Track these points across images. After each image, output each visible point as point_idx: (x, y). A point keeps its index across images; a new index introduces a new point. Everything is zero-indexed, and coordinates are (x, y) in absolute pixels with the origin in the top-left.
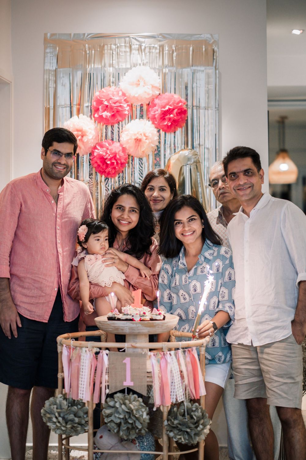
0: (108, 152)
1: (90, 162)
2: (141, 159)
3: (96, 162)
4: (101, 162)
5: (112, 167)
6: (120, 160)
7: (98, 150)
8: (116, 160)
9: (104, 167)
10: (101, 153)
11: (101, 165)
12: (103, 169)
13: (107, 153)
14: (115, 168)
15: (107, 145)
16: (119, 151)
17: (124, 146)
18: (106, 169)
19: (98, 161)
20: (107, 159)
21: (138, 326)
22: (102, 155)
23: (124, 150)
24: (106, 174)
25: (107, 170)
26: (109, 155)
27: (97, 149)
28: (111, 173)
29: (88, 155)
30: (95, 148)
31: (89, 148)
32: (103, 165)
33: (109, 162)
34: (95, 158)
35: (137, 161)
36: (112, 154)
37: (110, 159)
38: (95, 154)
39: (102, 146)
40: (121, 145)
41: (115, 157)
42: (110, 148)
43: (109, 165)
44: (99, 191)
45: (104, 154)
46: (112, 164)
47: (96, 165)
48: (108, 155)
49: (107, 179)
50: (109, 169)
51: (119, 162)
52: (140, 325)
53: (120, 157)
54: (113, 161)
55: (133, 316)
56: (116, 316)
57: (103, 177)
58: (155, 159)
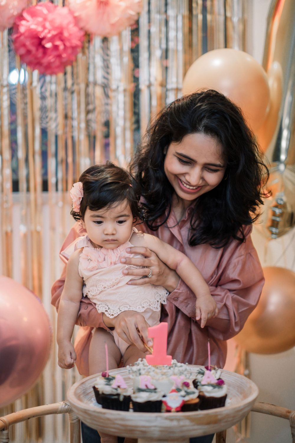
0: (48, 25)
1: (9, 46)
2: (105, 40)
3: (24, 45)
5: (55, 53)
6: (69, 40)
7: (28, 21)
8: (62, 40)
9: (40, 55)
10: (33, 27)
11: (33, 49)
12: (36, 58)
13: (44, 28)
14: (59, 56)
15: (45, 11)
16: (69, 24)
17: (76, 14)
18: (43, 58)
19: (28, 44)
20: (44, 38)
22: (35, 31)
23: (77, 20)
24: (42, 68)
25: (45, 61)
26: (49, 32)
27: (24, 19)
28: (53, 66)
29: (6, 32)
30: (21, 17)
31: (9, 18)
32: (37, 50)
33: (48, 45)
34: (22, 38)
35: (97, 42)
36: (55, 28)
37: (52, 40)
38: (22, 29)
39: (33, 14)
40: (71, 12)
41: (60, 36)
42: (50, 17)
43: (49, 52)
44: (28, 100)
45: (40, 29)
46: (56, 47)
47: (22, 51)
48: (46, 31)
49: (42, 75)
50: (50, 58)
51: (68, 44)
52: (187, 423)
53: (70, 35)
54: (58, 43)
55: (164, 396)
56: (119, 391)
57: (36, 73)
58: (132, 40)
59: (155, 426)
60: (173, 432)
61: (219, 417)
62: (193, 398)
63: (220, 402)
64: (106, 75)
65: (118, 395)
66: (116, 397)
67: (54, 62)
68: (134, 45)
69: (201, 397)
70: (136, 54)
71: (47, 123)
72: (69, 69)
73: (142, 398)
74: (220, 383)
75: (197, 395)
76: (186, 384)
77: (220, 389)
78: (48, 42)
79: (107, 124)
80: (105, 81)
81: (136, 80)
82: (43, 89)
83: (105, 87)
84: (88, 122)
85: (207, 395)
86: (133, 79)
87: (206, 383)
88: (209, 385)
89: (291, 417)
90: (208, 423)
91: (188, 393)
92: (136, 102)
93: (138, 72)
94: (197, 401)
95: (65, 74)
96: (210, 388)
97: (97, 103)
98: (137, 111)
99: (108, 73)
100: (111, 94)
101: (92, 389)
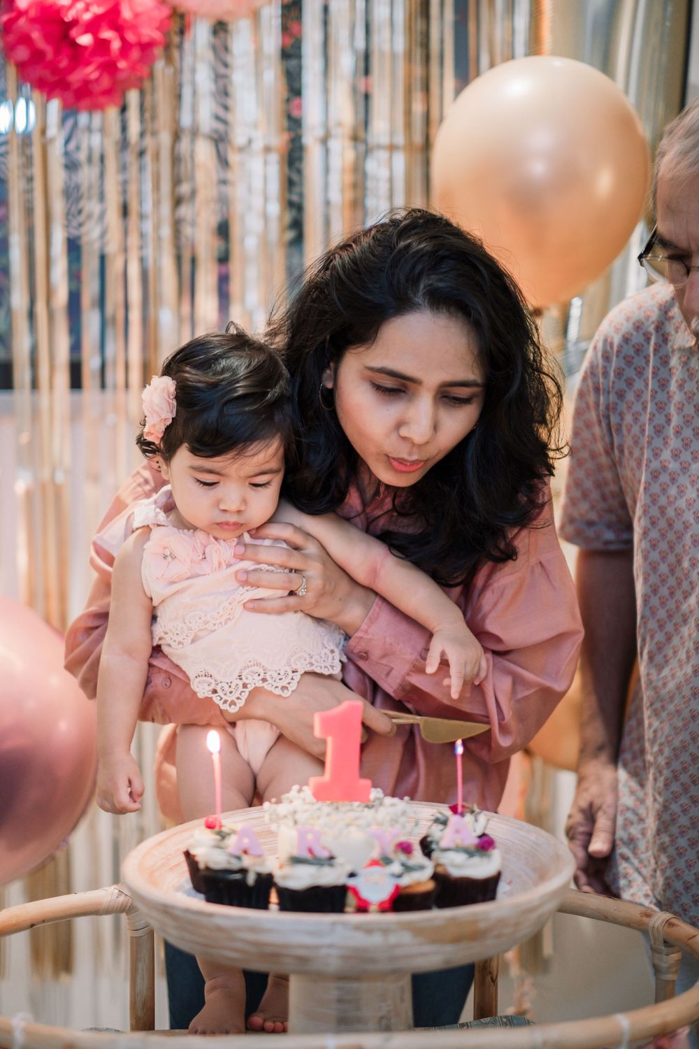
2: (220, 28)
3: (25, 39)
4: (47, 37)
5: (99, 60)
6: (134, 27)
8: (119, 28)
9: (64, 63)
11: (48, 50)
12: (55, 70)
14: (111, 67)
18: (71, 69)
19: (36, 35)
20: (75, 22)
21: (393, 939)
22: (53, 4)
24: (70, 96)
25: (75, 78)
26: (87, 9)
28: (97, 88)
32: (57, 52)
33: (85, 40)
34: (22, 22)
35: (201, 33)
37: (93, 26)
38: (22, 2)
41: (112, 17)
43: (87, 54)
44: (37, 171)
46: (102, 45)
47: (22, 53)
48: (80, 5)
49: (69, 111)
50: (91, 72)
51: (131, 37)
52: (406, 938)
53: (137, 15)
54: (107, 34)
55: (352, 875)
56: (247, 862)
57: (55, 106)
58: (285, 29)
59: (330, 946)
60: (373, 961)
61: (482, 925)
62: (421, 879)
63: (484, 890)
64: (221, 113)
65: (244, 871)
66: (238, 876)
67: (97, 80)
68: (290, 42)
69: (440, 878)
70: (293, 62)
71: (81, 225)
72: (133, 97)
73: (300, 878)
74: (485, 844)
75: (429, 872)
76: (404, 846)
77: (485, 860)
78: (86, 32)
79: (223, 230)
80: (220, 127)
81: (294, 124)
82: (72, 146)
83: (220, 140)
84: (177, 225)
85: (456, 873)
86: (286, 124)
87: (451, 845)
88: (458, 849)
89: (653, 927)
90: (457, 940)
91: (408, 868)
92: (295, 177)
93: (299, 107)
94: (430, 886)
95: (124, 109)
96: (460, 858)
97: (201, 177)
98: (295, 198)
99: (226, 108)
100: (233, 158)
101: (182, 858)
